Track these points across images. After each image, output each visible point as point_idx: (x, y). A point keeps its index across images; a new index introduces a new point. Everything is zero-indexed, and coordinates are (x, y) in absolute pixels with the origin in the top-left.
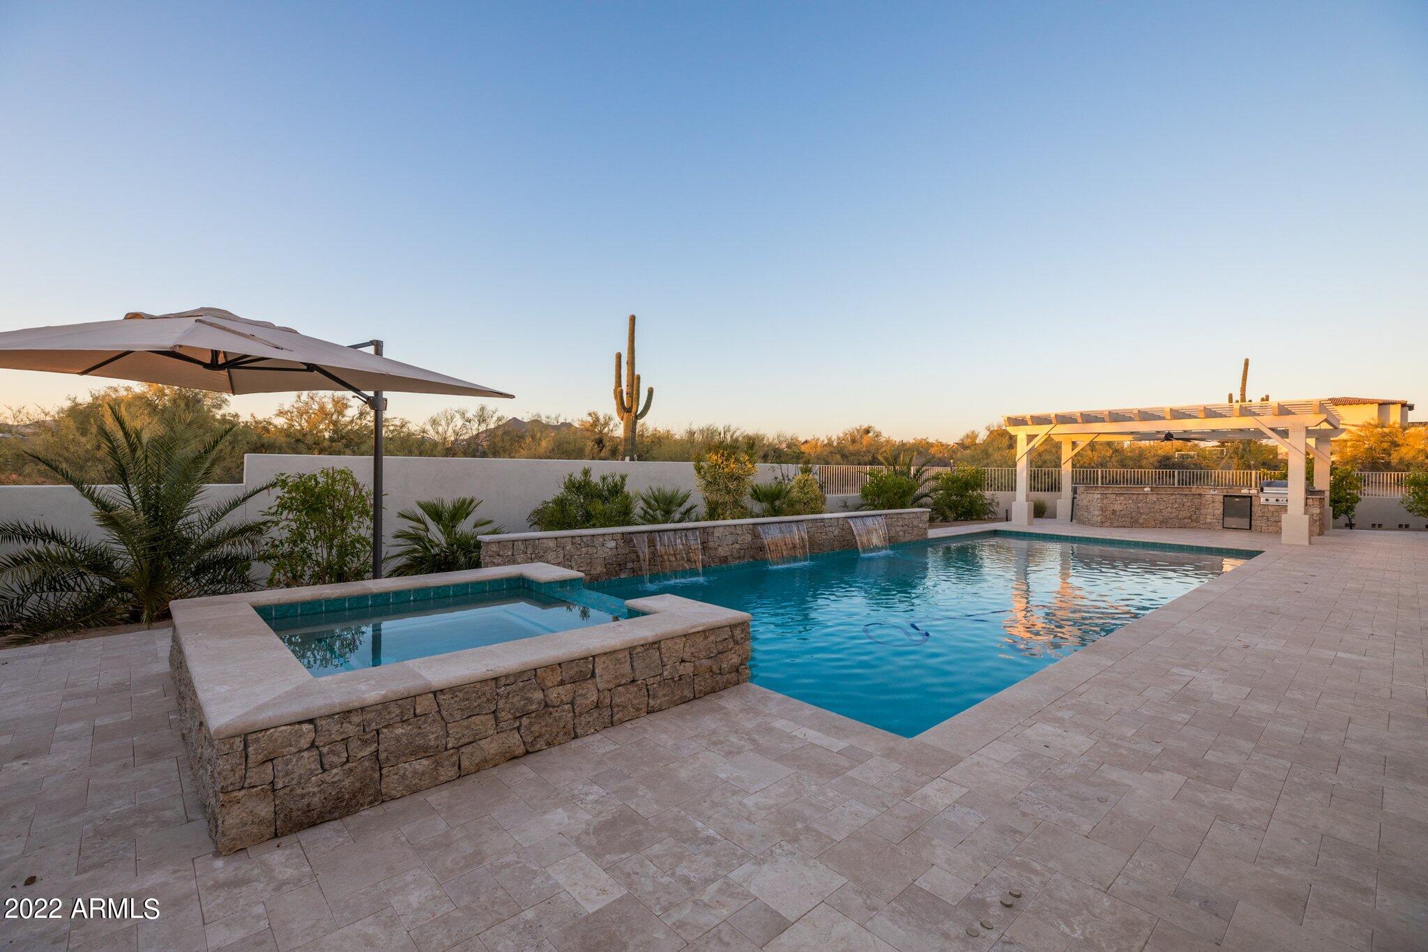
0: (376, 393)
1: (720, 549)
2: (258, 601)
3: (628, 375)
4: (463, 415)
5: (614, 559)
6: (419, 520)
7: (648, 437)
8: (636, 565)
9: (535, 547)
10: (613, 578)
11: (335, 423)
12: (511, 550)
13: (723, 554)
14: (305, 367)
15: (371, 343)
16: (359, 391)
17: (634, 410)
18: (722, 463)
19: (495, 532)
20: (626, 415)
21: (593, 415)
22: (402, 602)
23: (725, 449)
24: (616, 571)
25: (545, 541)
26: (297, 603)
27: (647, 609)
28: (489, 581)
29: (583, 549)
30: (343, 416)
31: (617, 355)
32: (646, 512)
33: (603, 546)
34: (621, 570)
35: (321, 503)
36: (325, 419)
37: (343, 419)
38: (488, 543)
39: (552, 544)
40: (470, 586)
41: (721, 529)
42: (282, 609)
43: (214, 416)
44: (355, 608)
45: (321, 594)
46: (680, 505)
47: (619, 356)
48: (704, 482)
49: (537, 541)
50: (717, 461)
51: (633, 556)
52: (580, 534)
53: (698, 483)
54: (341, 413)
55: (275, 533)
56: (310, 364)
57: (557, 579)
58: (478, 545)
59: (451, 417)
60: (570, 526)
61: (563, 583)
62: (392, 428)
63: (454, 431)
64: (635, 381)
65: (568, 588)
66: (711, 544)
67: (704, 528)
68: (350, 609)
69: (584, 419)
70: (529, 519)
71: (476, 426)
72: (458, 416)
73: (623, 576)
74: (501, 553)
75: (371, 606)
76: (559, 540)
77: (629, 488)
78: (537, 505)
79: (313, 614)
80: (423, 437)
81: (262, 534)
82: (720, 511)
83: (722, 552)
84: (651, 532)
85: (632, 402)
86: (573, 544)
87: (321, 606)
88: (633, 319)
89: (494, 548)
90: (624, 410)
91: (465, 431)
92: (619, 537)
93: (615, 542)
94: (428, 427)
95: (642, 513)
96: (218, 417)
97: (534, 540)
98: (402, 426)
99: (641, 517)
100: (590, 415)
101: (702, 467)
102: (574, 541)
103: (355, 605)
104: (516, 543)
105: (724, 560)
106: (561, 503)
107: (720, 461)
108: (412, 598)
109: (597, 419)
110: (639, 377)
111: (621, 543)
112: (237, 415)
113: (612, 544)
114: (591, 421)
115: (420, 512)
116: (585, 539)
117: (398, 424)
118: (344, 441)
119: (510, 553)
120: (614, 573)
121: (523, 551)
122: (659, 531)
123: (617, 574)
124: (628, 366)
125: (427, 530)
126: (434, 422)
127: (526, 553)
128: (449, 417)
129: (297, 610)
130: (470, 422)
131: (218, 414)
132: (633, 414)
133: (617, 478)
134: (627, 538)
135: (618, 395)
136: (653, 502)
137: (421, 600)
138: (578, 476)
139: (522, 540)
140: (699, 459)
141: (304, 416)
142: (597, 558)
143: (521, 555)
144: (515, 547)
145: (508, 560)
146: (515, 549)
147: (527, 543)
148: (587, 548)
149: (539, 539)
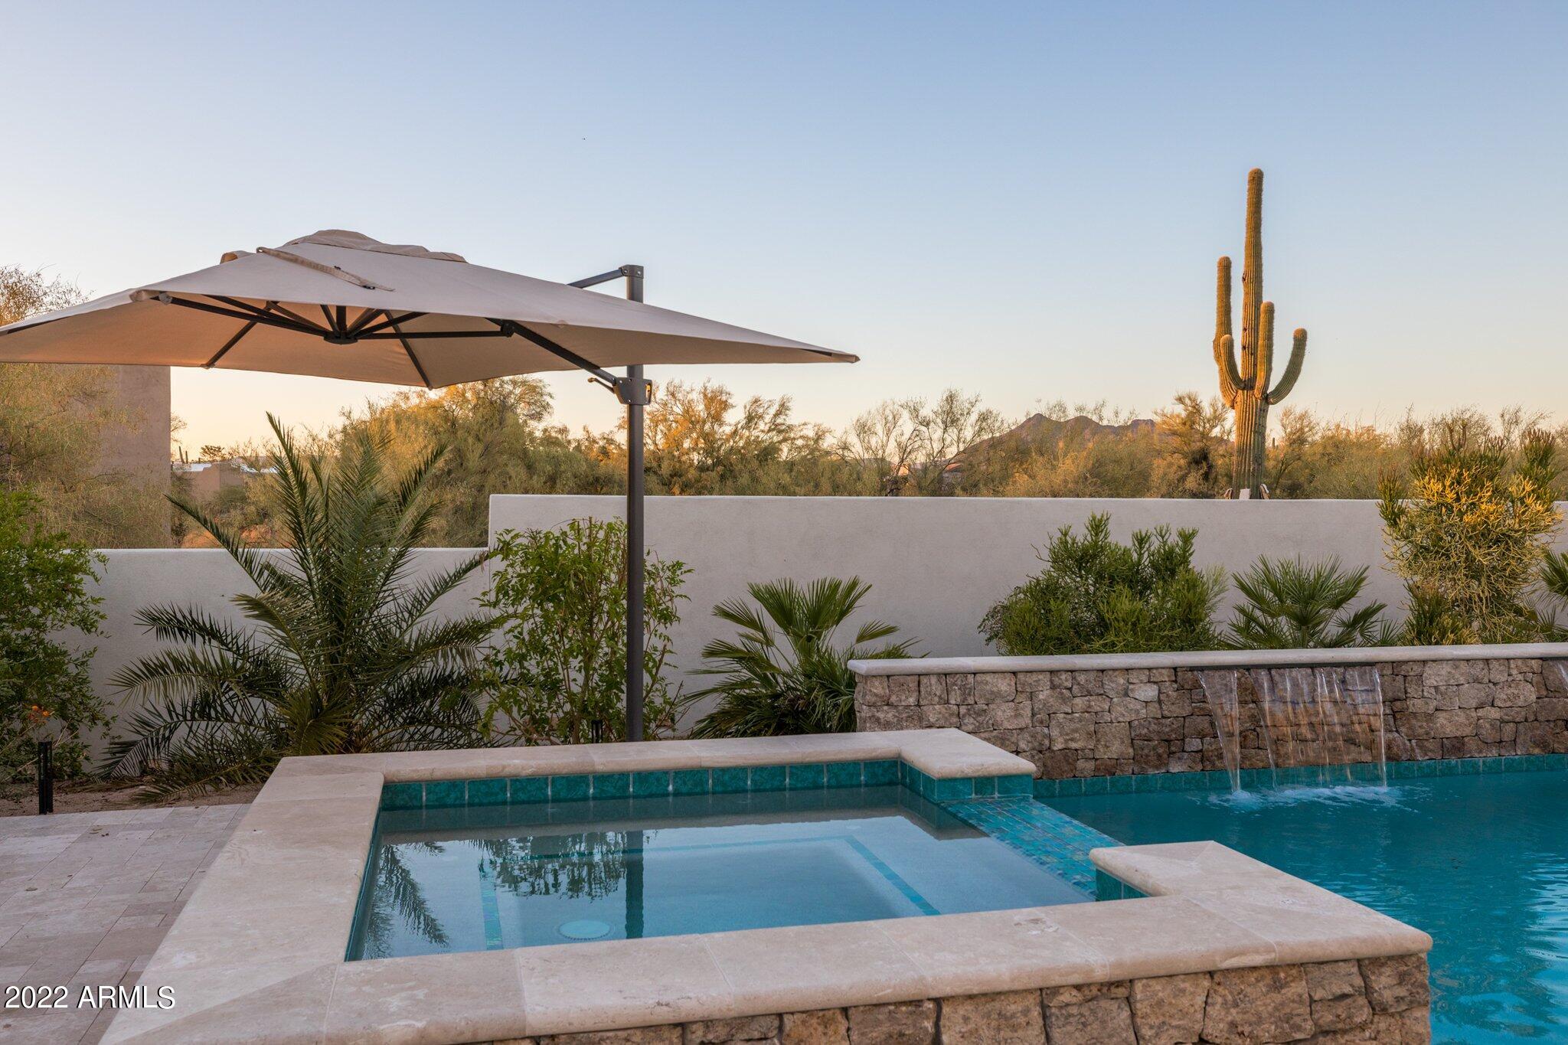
0: (631, 371)
1: (1442, 719)
2: (399, 771)
3: (1246, 305)
4: (915, 411)
5: (1153, 727)
6: (752, 623)
7: (1313, 444)
8: (1208, 744)
9: (966, 691)
10: (1151, 772)
11: (708, 437)
12: (916, 694)
13: (1450, 730)
14: (498, 328)
15: (621, 272)
16: (599, 368)
17: (1259, 383)
18: (1458, 499)
19: (894, 653)
20: (1241, 396)
21: (1187, 401)
22: (651, 796)
23: (1465, 465)
24: (1159, 756)
25: (988, 678)
26: (463, 781)
27: (1136, 880)
28: (830, 765)
29: (1077, 701)
30: (721, 425)
31: (1220, 263)
32: (1250, 618)
33: (1126, 695)
34: (1171, 753)
35: (563, 586)
36: (691, 430)
37: (721, 430)
38: (868, 677)
39: (1004, 685)
40: (787, 771)
41: (1445, 669)
42: (437, 790)
43: (531, 433)
44: (565, 800)
45: (504, 767)
46: (1337, 605)
47: (1225, 266)
48: (1406, 548)
49: (971, 678)
50: (1441, 494)
51: (1203, 723)
52: (1069, 666)
53: (1390, 550)
54: (717, 418)
55: (499, 639)
56: (505, 321)
57: (969, 772)
58: (852, 681)
59: (894, 418)
60: (1061, 646)
61: (984, 783)
62: (800, 442)
63: (899, 444)
64: (1261, 317)
65: (997, 795)
66: (1416, 705)
67: (1395, 664)
68: (556, 800)
69: (1168, 411)
70: (981, 627)
71: (940, 432)
72: (906, 414)
73: (1176, 768)
74: (893, 699)
75: (594, 798)
76: (1021, 676)
77: (1201, 562)
78: (1002, 595)
79: (490, 804)
80: (843, 457)
81: (478, 640)
82: (1447, 620)
83: (1447, 725)
84: (1248, 668)
85: (1255, 365)
86: (1053, 687)
87: (504, 789)
88: (1257, 179)
89: (878, 688)
90: (1237, 384)
91: (919, 443)
92: (1166, 676)
93: (1155, 687)
94: (853, 439)
95: (1241, 620)
96: (538, 434)
97: (965, 674)
98: (819, 438)
99: (1239, 630)
100: (1180, 400)
101: (1402, 512)
102: (1056, 681)
103: (563, 794)
104: (924, 680)
105: (1457, 746)
106: (1044, 593)
107: (1450, 496)
108: (671, 788)
109: (1196, 410)
110: (1270, 309)
111: (1170, 690)
112: (564, 431)
113: (1149, 692)
114: (1184, 414)
115: (756, 608)
116: (1082, 678)
117: (811, 434)
118: (720, 468)
119: (912, 700)
120: (1153, 758)
121: (940, 697)
122: (1269, 667)
123: (1161, 761)
124: (1246, 286)
125: (769, 642)
126: (863, 429)
127: (947, 702)
128: (890, 418)
129: (462, 793)
130: (927, 425)
131: (537, 428)
132: (1257, 393)
133: (1173, 539)
134: (1185, 680)
135: (1224, 353)
136: (1269, 595)
137: (689, 794)
138: (1081, 535)
139: (939, 674)
140: (1391, 492)
141: (661, 427)
142: (1111, 722)
143: (937, 707)
144: (922, 689)
145: (909, 717)
146: (923, 693)
147: (950, 680)
148: (1087, 698)
149: (975, 674)
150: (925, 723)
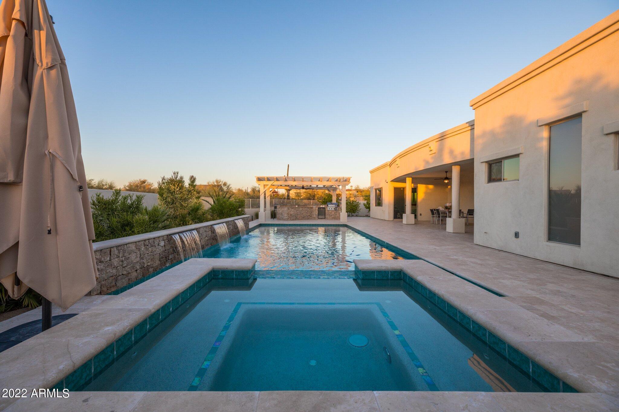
5: (164, 254)
9: (124, 252)
12: (109, 256)
29: (150, 249)
33: (159, 245)
34: (166, 261)
39: (133, 247)
41: (202, 229)
49: (125, 246)
51: (172, 251)
52: (148, 238)
74: (103, 259)
76: (137, 243)
84: (179, 233)
86: (145, 245)
89: (98, 256)
92: (166, 237)
93: (164, 241)
97: (123, 245)
102: (146, 243)
104: (112, 250)
105: (203, 247)
111: (166, 242)
113: (162, 243)
116: (150, 241)
119: (108, 259)
120: (164, 264)
121: (117, 255)
127: (119, 257)
134: (169, 239)
139: (116, 247)
142: (156, 254)
143: (116, 259)
144: (112, 253)
145: (108, 265)
146: (112, 255)
147: (120, 248)
148: (152, 248)
149: (126, 244)
150: (113, 266)
